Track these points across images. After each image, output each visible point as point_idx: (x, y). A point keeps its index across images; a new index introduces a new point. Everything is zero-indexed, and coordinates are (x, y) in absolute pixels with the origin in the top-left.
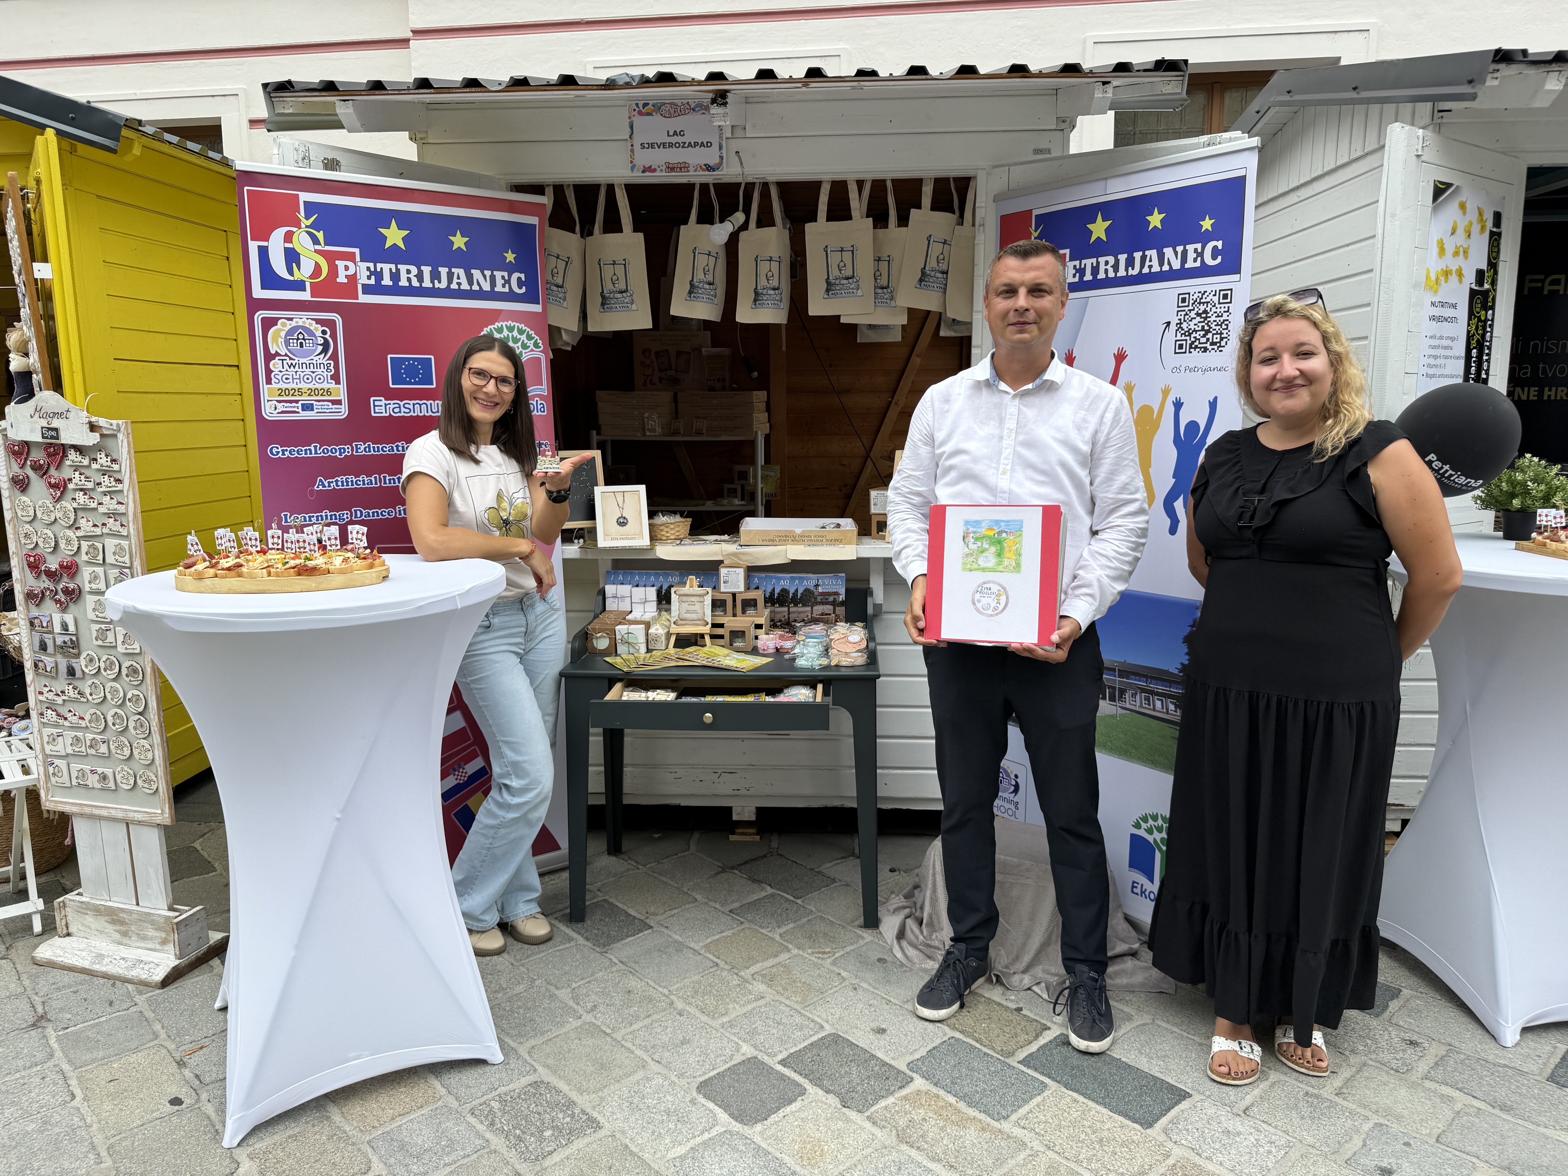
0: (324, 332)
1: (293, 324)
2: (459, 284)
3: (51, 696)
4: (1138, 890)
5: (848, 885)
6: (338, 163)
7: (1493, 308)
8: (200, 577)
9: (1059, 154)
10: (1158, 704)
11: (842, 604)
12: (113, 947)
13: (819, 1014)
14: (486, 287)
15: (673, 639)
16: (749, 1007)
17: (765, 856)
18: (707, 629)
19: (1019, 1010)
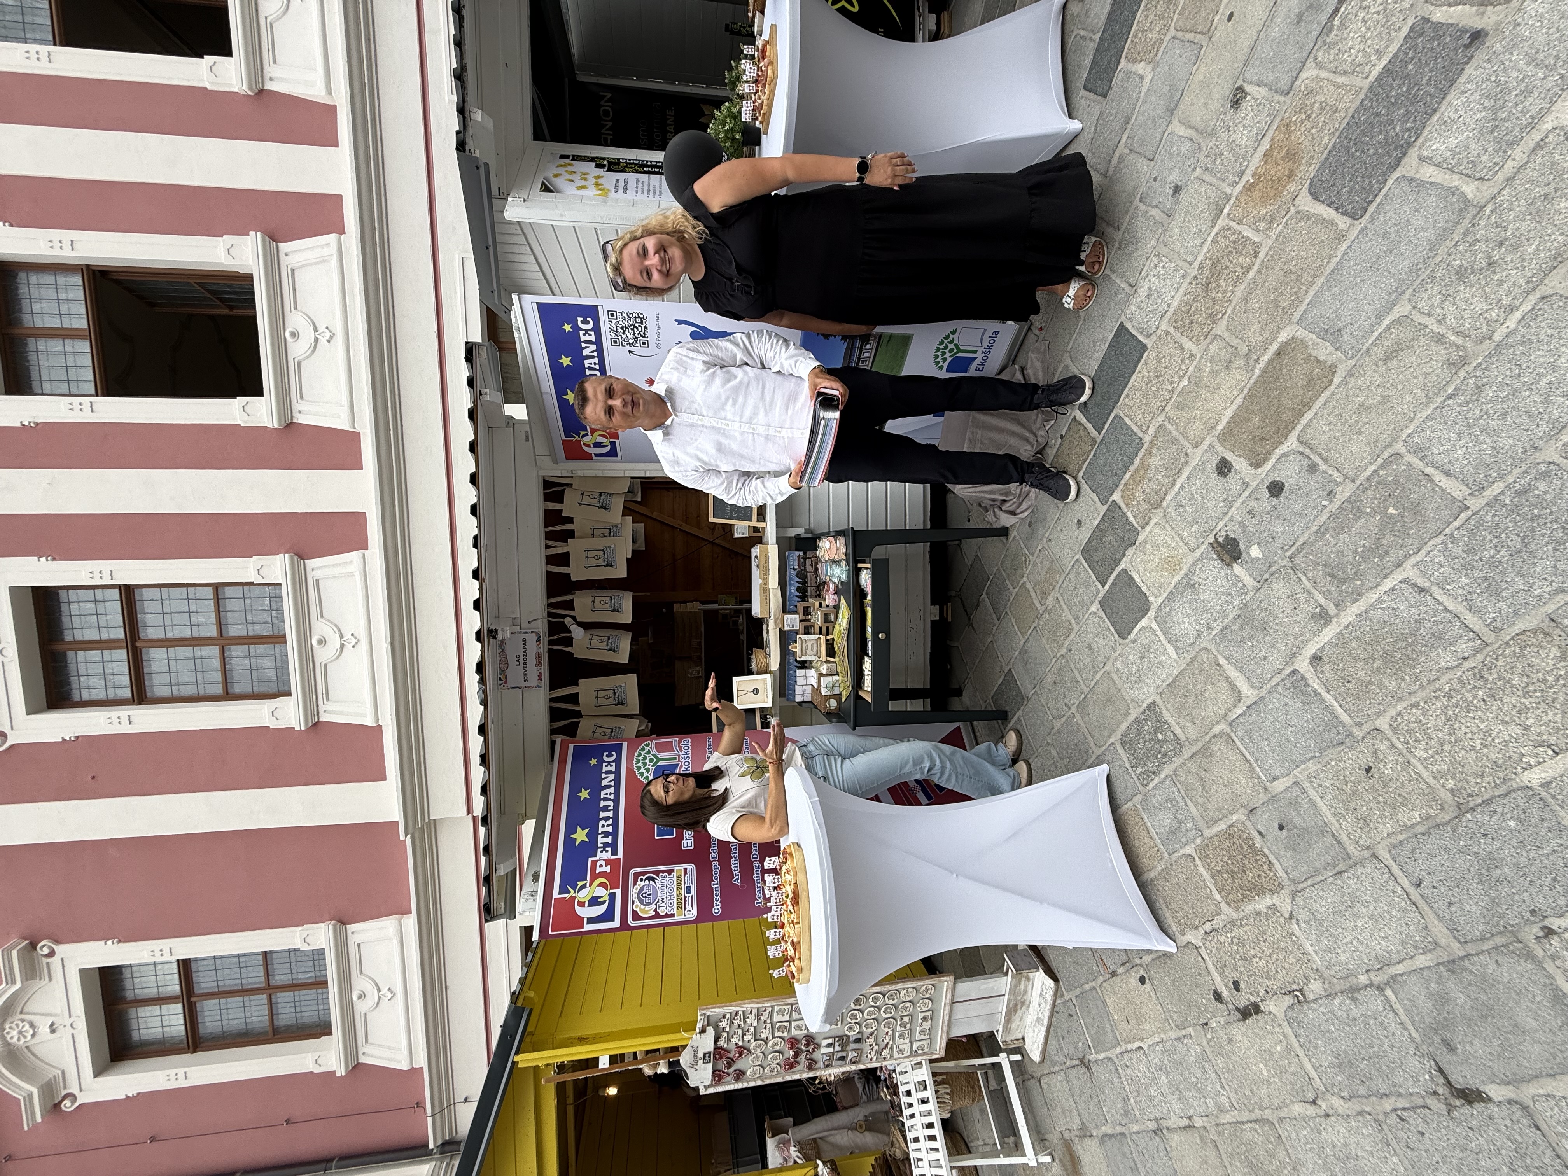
0: (641, 880)
1: (636, 900)
2: (611, 794)
3: (873, 1053)
4: (981, 367)
5: (979, 548)
6: (535, 873)
7: (619, 159)
8: (800, 970)
9: (528, 426)
10: (866, 355)
11: (805, 553)
12: (1031, 1011)
13: (1068, 563)
14: (612, 776)
15: (829, 659)
16: (1064, 607)
17: (961, 599)
18: (823, 638)
19: (1062, 437)
